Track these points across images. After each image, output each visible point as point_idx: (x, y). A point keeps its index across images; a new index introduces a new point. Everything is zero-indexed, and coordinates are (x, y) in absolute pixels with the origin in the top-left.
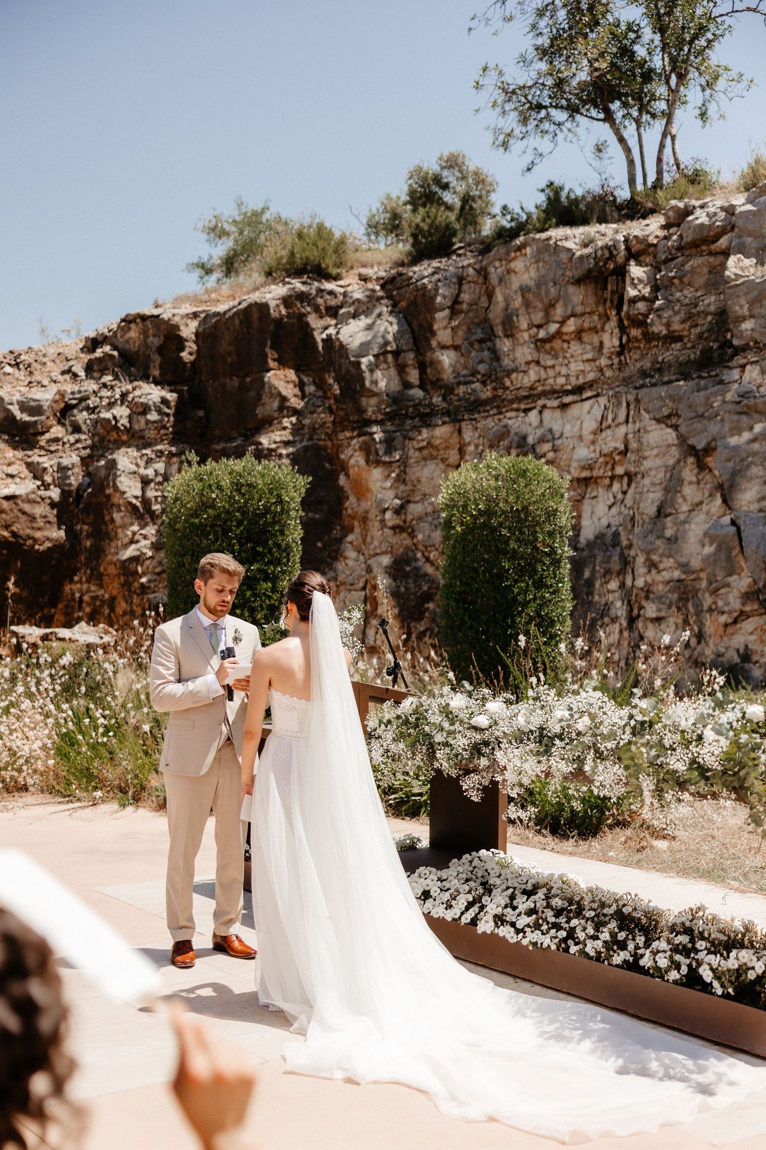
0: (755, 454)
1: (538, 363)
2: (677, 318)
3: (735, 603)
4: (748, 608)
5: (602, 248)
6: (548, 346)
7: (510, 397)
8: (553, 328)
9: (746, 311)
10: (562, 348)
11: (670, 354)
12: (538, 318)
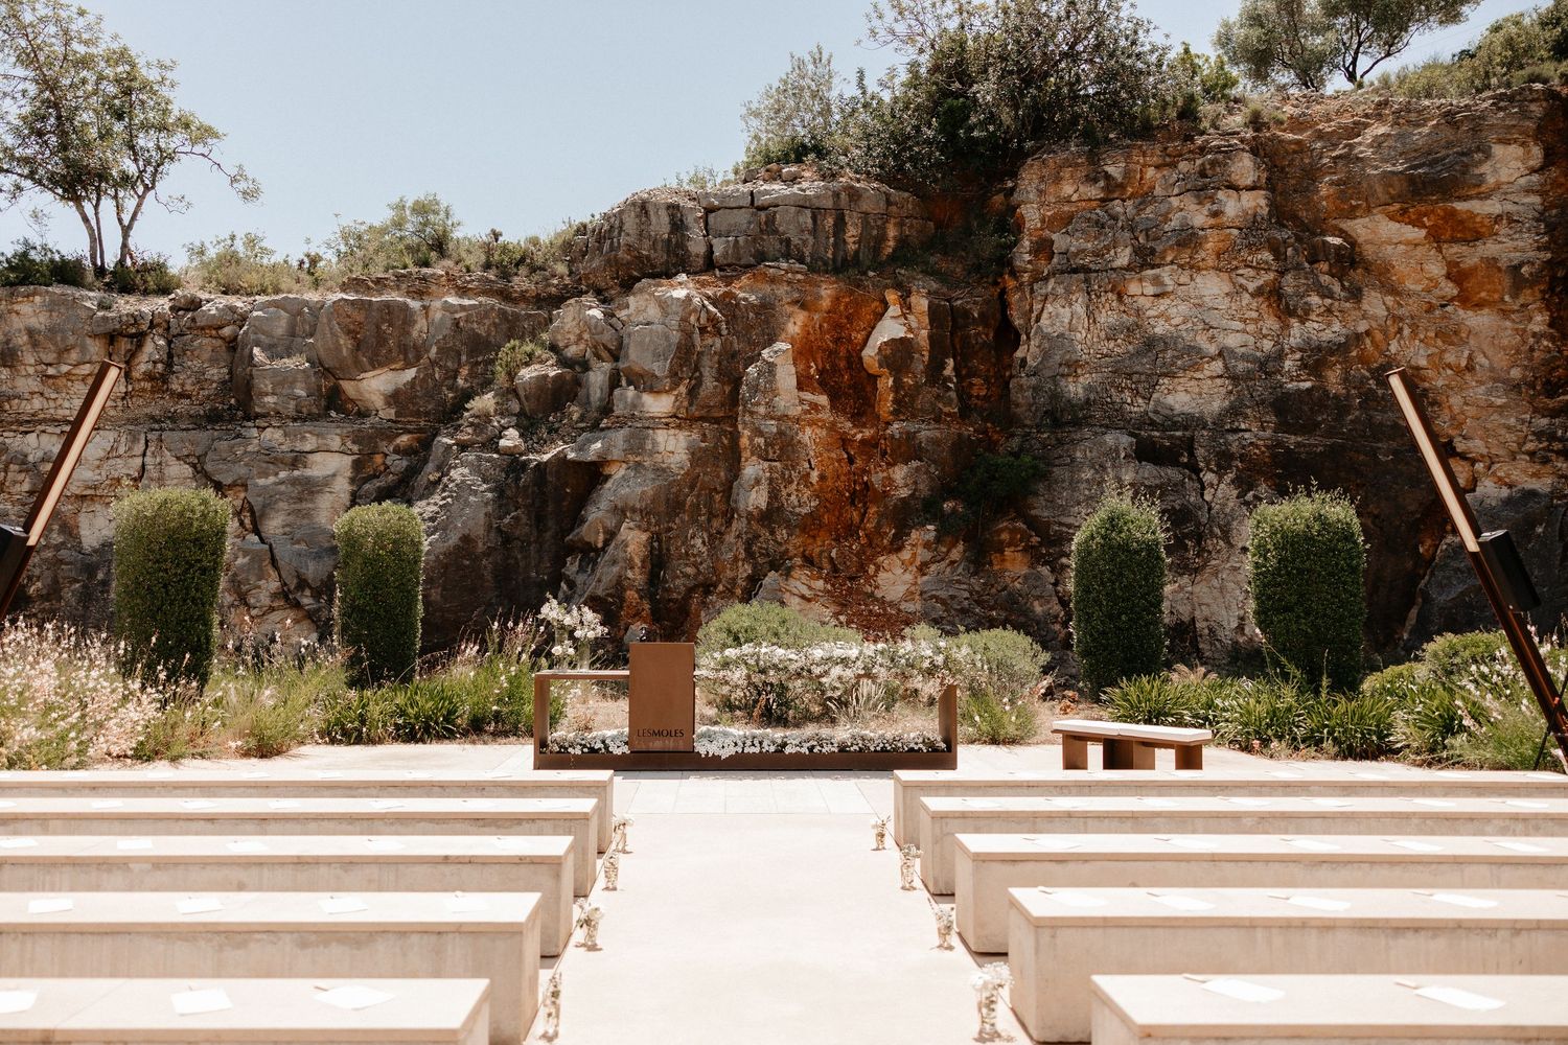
0: (282, 493)
1: (42, 394)
2: (189, 381)
3: (265, 600)
4: (275, 604)
5: (127, 315)
6: (51, 381)
7: (9, 419)
8: (65, 368)
9: (269, 388)
10: (66, 386)
11: (183, 406)
12: (50, 357)
